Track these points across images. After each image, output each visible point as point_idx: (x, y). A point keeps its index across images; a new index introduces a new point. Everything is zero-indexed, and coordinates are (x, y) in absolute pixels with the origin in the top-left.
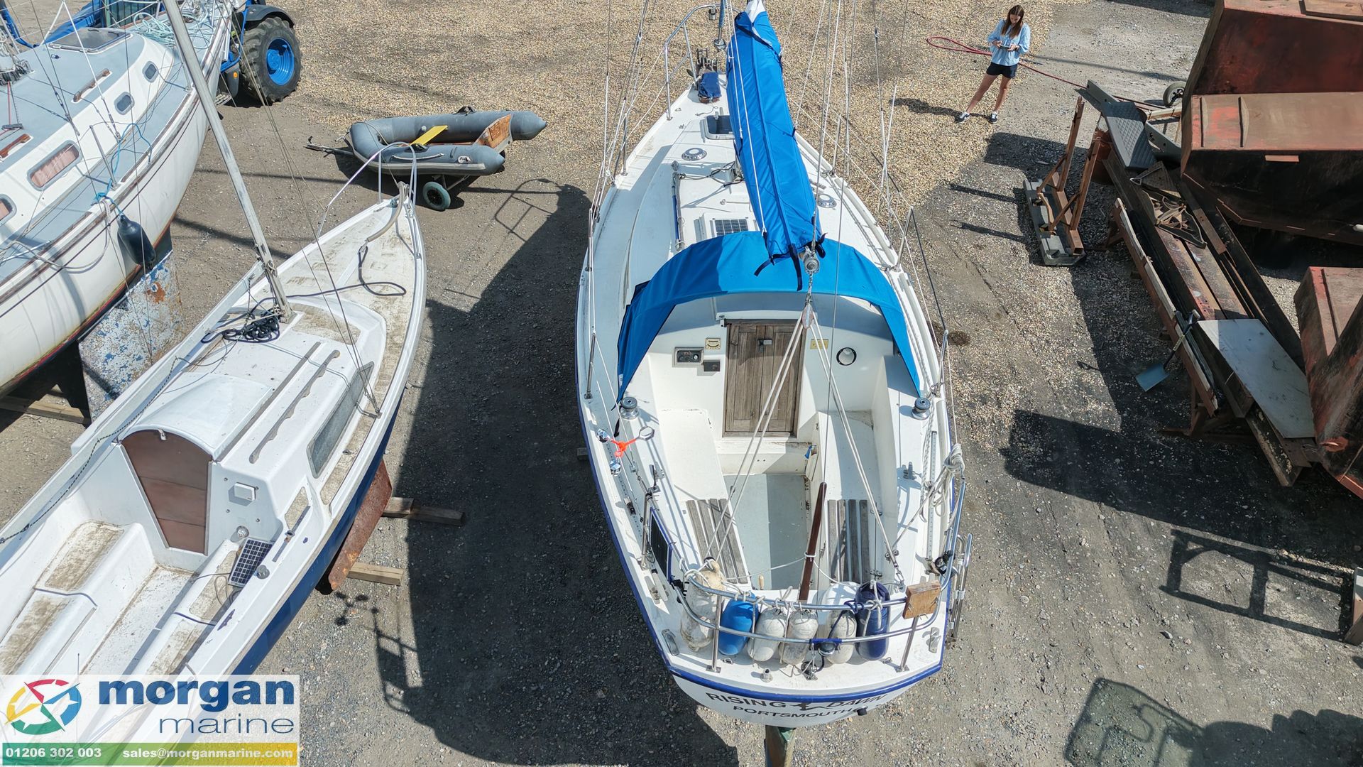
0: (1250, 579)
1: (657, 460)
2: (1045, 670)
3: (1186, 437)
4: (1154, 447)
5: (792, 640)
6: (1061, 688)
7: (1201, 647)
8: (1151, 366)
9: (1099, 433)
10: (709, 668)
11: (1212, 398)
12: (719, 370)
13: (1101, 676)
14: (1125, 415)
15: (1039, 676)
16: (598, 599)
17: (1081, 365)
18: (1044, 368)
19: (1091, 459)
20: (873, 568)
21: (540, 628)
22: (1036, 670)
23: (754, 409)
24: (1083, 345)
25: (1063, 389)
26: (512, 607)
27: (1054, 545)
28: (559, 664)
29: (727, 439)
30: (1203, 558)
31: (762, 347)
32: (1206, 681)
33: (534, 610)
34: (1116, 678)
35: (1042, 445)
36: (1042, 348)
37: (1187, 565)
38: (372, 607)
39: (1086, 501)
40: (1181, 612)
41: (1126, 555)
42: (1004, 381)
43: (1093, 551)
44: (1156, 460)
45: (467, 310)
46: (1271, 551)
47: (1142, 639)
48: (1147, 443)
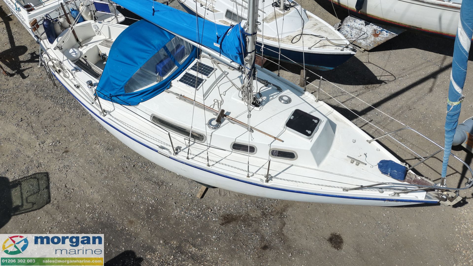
13: (50, 204)
15: (68, 187)
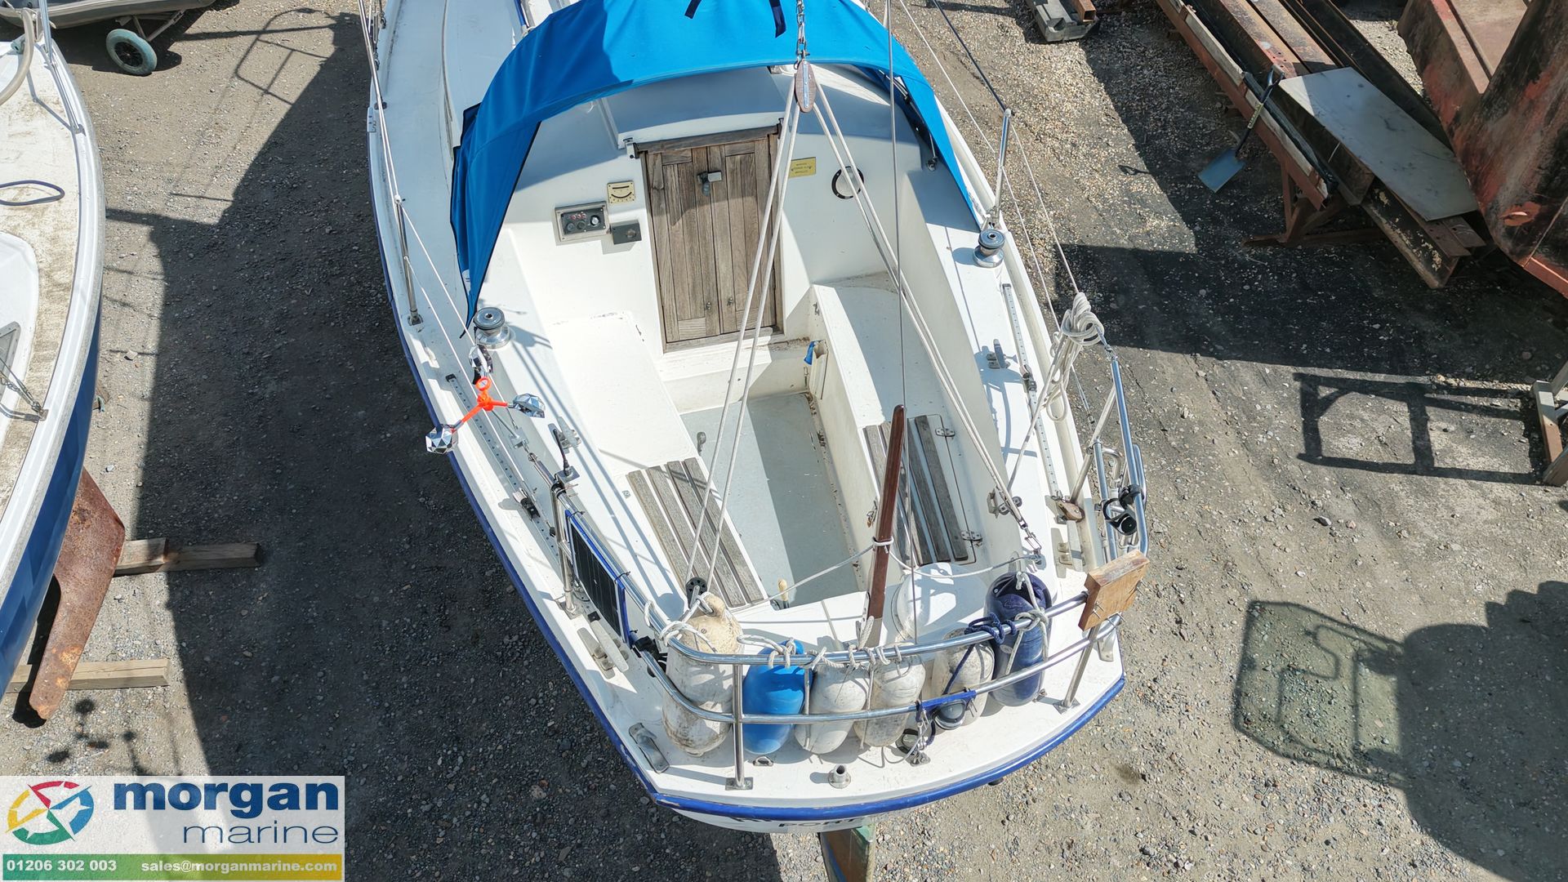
0: (1405, 420)
1: (561, 413)
2: (1180, 607)
3: (1281, 245)
4: (1244, 266)
5: (884, 712)
6: (1206, 628)
7: (1369, 530)
8: (1214, 157)
9: (1170, 258)
10: (731, 783)
11: (1318, 184)
12: (640, 239)
13: (1253, 598)
14: (1197, 228)
15: (1172, 616)
16: (506, 640)
17: (1124, 169)
18: (1078, 182)
19: (1167, 297)
20: (963, 527)
21: (419, 706)
22: (1167, 608)
23: (709, 298)
24: (1121, 143)
25: (1110, 206)
26: (367, 682)
27: (1148, 424)
28: (460, 760)
29: (671, 355)
30: (1343, 405)
31: (706, 186)
32: (1388, 575)
33: (404, 679)
34: (1273, 596)
35: (1099, 287)
36: (1069, 154)
37: (1324, 418)
38: (123, 731)
39: (1175, 355)
40: (1332, 485)
41: (1244, 419)
42: (1030, 207)
43: (1201, 423)
44: (1250, 282)
45: (214, 221)
46: (1423, 380)
47: (1294, 533)
48: (1234, 261)
